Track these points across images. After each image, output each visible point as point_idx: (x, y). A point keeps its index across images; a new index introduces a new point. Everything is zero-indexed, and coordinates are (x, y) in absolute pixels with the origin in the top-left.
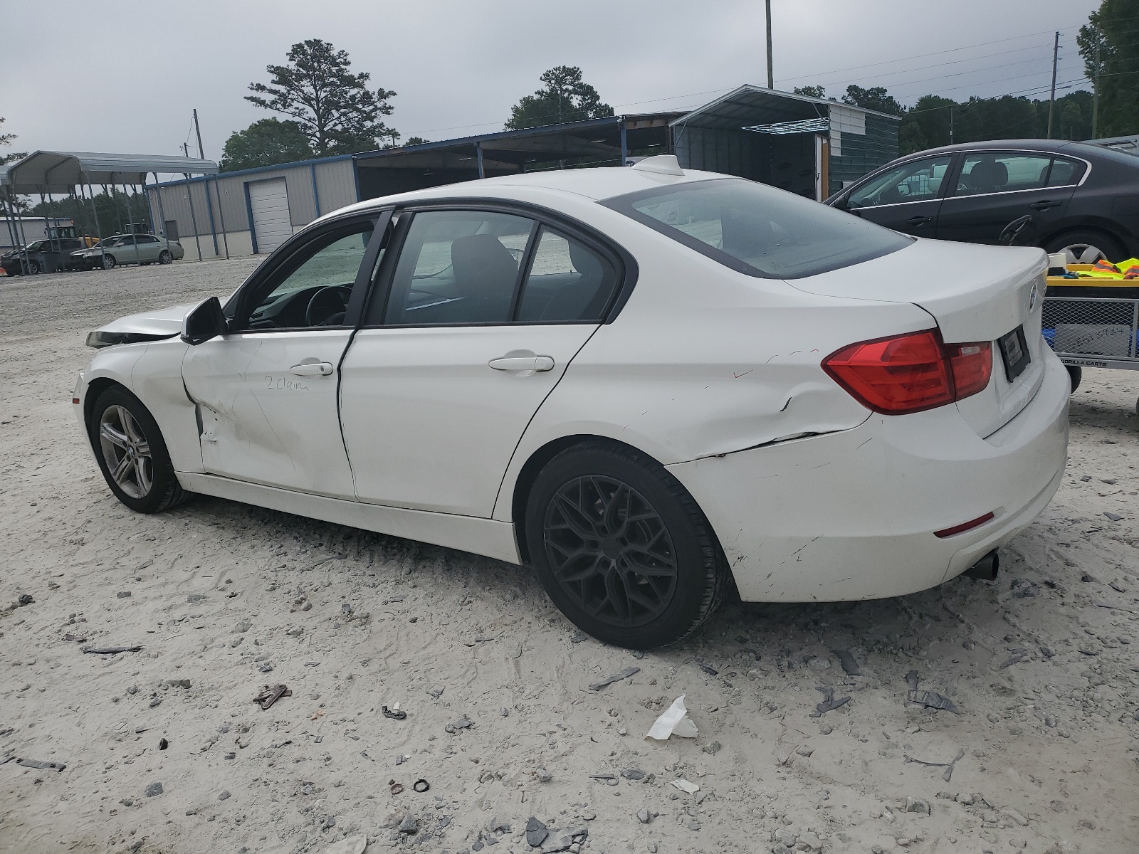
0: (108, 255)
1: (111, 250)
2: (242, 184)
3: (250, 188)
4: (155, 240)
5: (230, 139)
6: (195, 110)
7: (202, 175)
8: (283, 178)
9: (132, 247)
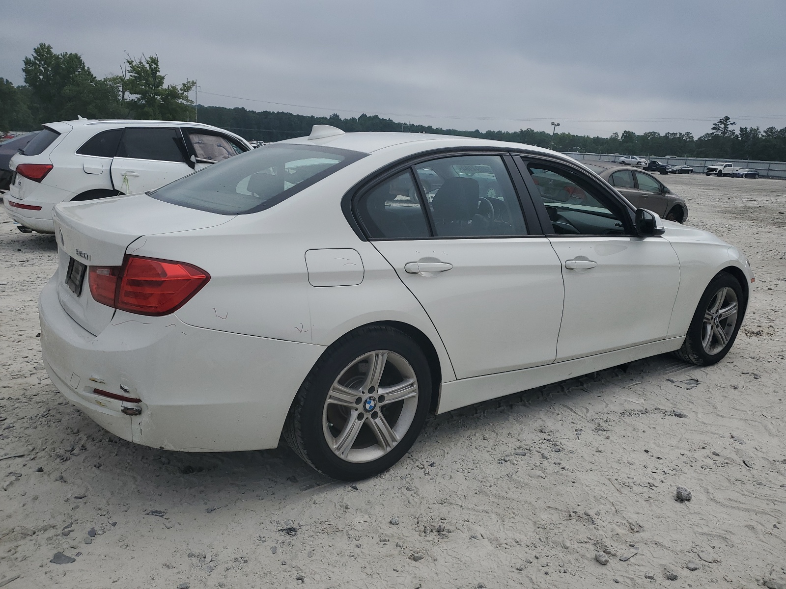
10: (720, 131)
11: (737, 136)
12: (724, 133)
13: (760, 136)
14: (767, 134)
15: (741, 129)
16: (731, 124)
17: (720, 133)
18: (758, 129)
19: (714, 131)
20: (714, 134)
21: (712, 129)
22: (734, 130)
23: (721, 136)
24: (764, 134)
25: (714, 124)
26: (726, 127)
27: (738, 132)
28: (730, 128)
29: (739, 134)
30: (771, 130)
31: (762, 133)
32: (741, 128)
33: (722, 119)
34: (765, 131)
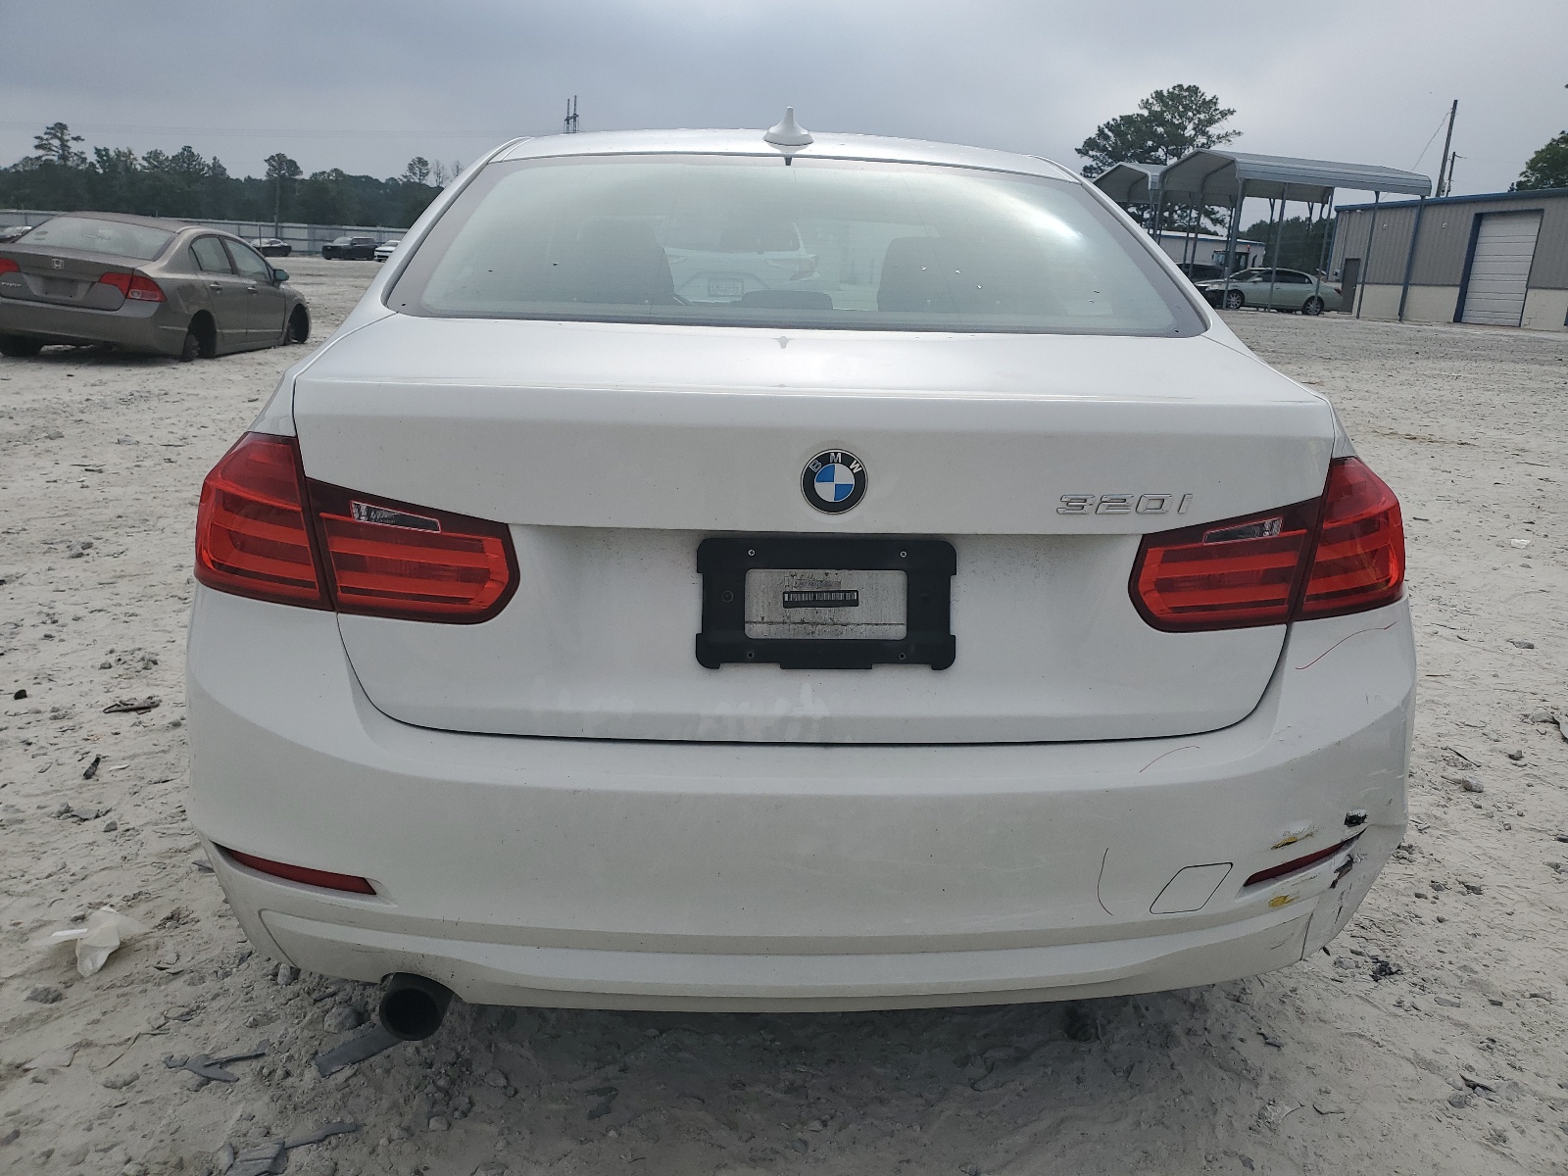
0: (1238, 293)
1: (1243, 286)
2: (1472, 217)
3: (1484, 222)
4: (1307, 280)
5: (1543, 150)
6: (1456, 102)
7: (1419, 197)
8: (1540, 211)
9: (1267, 286)
10: (54, 153)
11: (92, 164)
12: (64, 157)
13: (139, 167)
14: (150, 163)
15: (98, 152)
16: (74, 139)
17: (55, 158)
18: (130, 153)
19: (41, 152)
20: (44, 159)
21: (37, 147)
22: (82, 153)
23: (60, 165)
24: (145, 164)
25: (37, 138)
26: (64, 146)
27: (92, 158)
28: (75, 147)
29: (95, 162)
30: (154, 155)
31: (140, 164)
32: (96, 149)
33: (52, 128)
34: (144, 158)
